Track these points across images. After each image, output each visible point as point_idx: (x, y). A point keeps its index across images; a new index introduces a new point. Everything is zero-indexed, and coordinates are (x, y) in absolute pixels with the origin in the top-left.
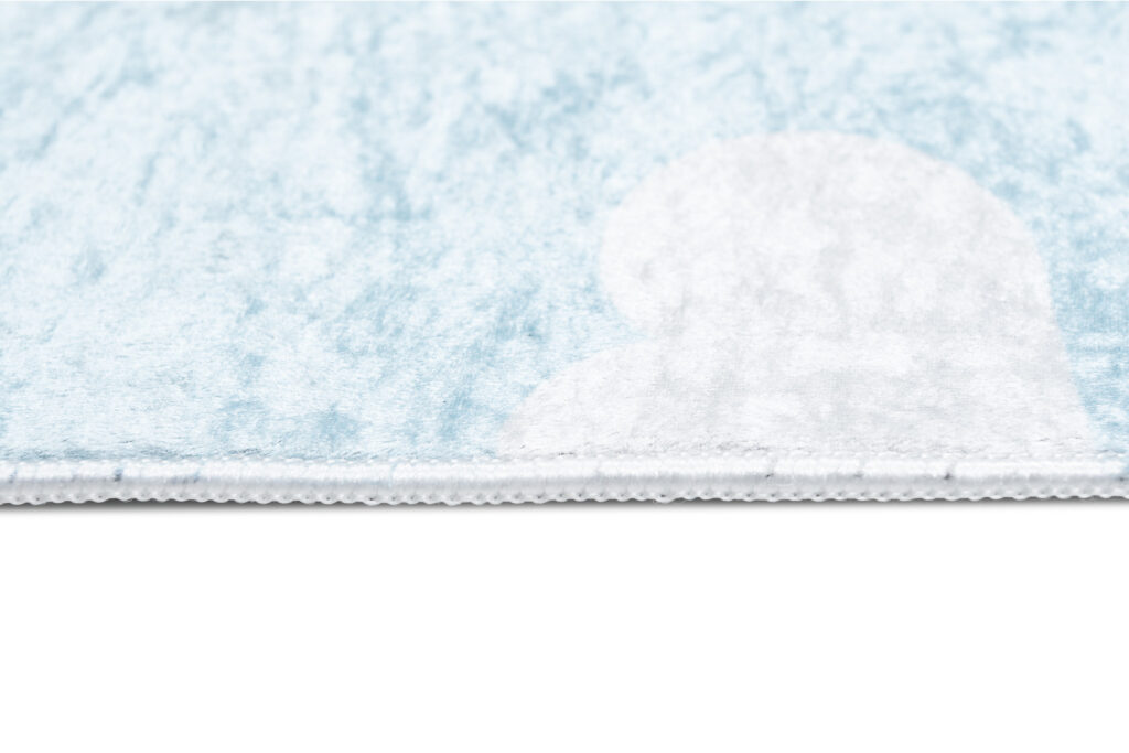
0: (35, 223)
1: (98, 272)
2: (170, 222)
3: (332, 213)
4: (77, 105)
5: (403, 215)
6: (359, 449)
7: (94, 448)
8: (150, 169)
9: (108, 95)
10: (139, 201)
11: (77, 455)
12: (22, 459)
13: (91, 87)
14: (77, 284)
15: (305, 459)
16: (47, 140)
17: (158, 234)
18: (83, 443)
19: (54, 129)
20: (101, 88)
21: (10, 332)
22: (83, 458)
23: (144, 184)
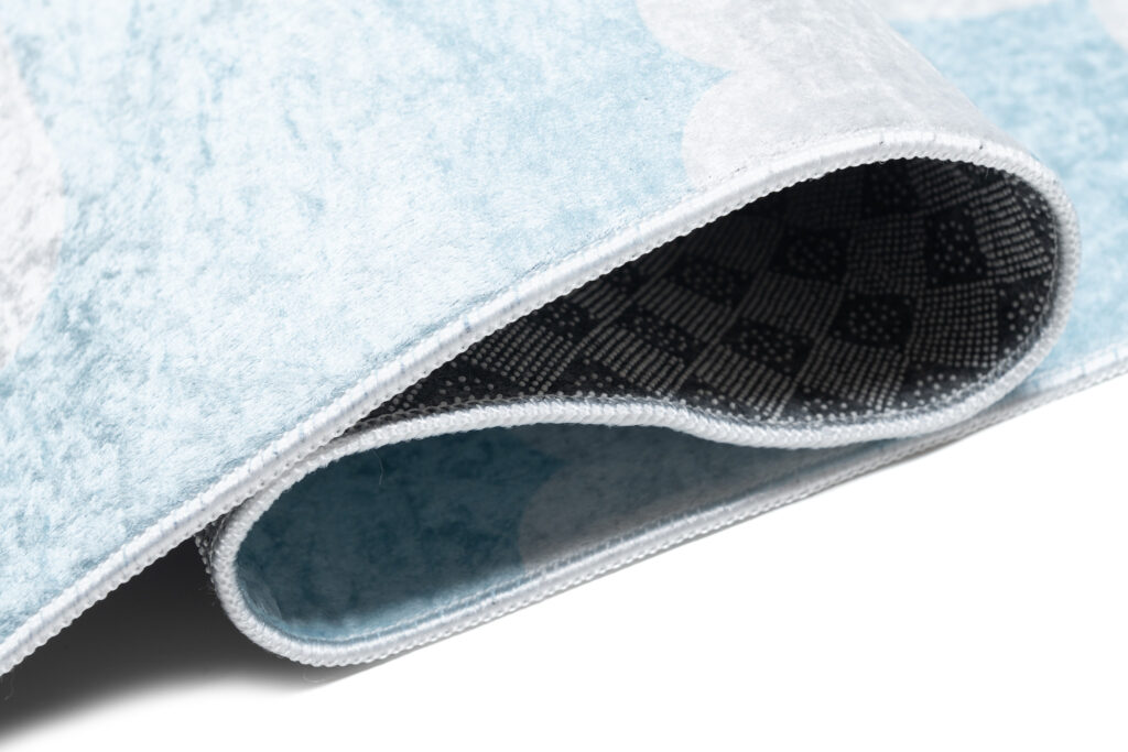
0: (250, 205)
1: (320, 205)
2: (336, 146)
3: (441, 81)
4: (203, 119)
5: (488, 58)
6: (606, 228)
7: (437, 320)
8: (291, 124)
9: (217, 98)
10: (303, 147)
11: (428, 331)
12: (396, 354)
13: (202, 101)
14: (313, 221)
15: (575, 252)
16: (206, 152)
17: (335, 158)
18: (427, 322)
19: (203, 142)
20: (208, 97)
21: (300, 277)
22: (434, 330)
23: (295, 134)
